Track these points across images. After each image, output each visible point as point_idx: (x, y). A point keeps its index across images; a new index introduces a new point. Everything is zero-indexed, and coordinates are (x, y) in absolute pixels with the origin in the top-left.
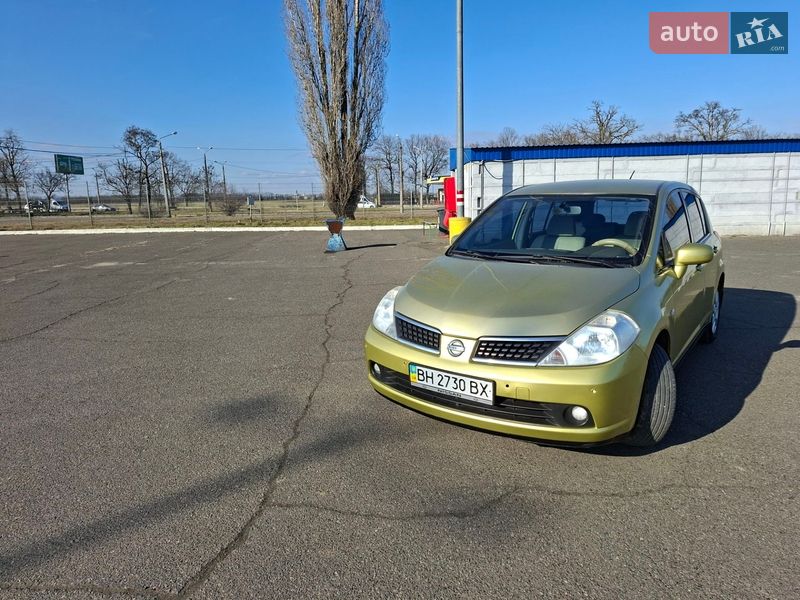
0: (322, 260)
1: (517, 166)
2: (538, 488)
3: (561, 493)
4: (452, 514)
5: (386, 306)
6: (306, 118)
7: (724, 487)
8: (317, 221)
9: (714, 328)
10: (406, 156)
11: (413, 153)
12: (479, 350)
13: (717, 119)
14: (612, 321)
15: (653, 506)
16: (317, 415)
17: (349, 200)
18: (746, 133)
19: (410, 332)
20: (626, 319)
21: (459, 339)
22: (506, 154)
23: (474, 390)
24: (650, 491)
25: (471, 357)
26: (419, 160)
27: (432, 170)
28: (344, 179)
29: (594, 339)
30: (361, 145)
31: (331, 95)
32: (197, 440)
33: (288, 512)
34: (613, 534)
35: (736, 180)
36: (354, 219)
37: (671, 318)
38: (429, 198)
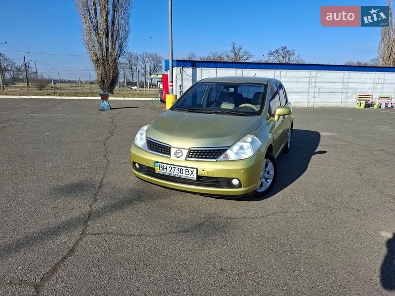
0: (98, 114)
1: (199, 70)
2: (220, 217)
3: (230, 218)
4: (181, 231)
5: (142, 134)
6: (86, 38)
7: (299, 212)
8: (93, 94)
9: (289, 145)
10: (140, 63)
11: (144, 62)
12: (189, 154)
13: (285, 54)
14: (250, 140)
15: (270, 221)
16: (106, 190)
17: (110, 84)
18: (297, 61)
19: (155, 147)
20: (255, 139)
21: (180, 149)
22: (194, 64)
23: (187, 173)
24: (268, 215)
25: (186, 158)
26: (147, 65)
27: (154, 70)
28: (108, 73)
29: (241, 148)
30: (117, 55)
31: (100, 27)
32: (39, 205)
33: (97, 237)
34: (255, 234)
35: (294, 82)
36: (113, 94)
37: (273, 139)
38: (152, 85)
